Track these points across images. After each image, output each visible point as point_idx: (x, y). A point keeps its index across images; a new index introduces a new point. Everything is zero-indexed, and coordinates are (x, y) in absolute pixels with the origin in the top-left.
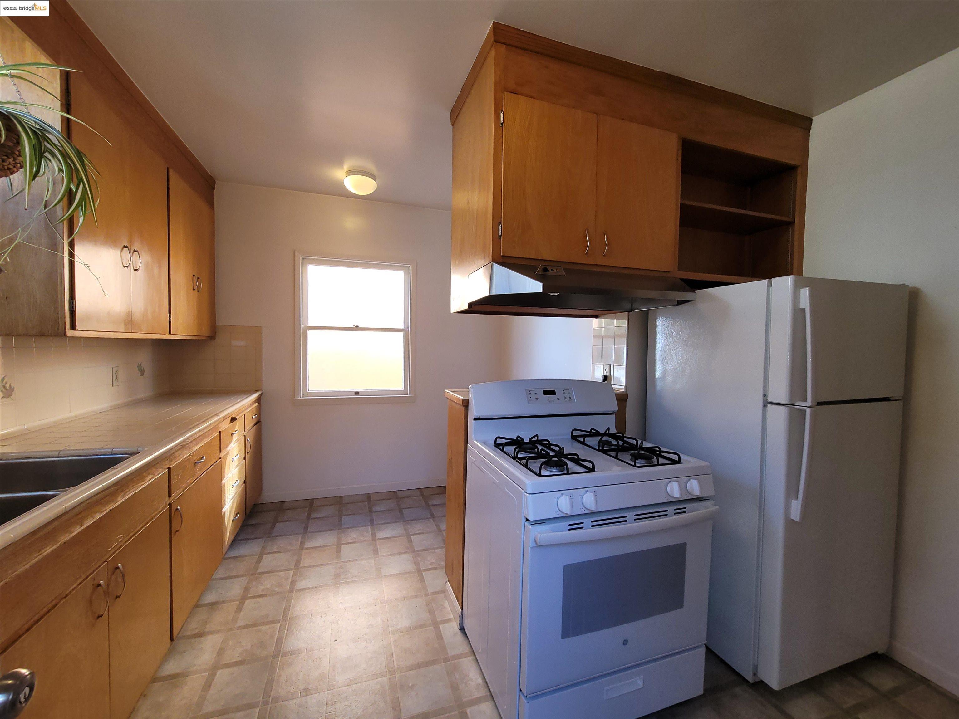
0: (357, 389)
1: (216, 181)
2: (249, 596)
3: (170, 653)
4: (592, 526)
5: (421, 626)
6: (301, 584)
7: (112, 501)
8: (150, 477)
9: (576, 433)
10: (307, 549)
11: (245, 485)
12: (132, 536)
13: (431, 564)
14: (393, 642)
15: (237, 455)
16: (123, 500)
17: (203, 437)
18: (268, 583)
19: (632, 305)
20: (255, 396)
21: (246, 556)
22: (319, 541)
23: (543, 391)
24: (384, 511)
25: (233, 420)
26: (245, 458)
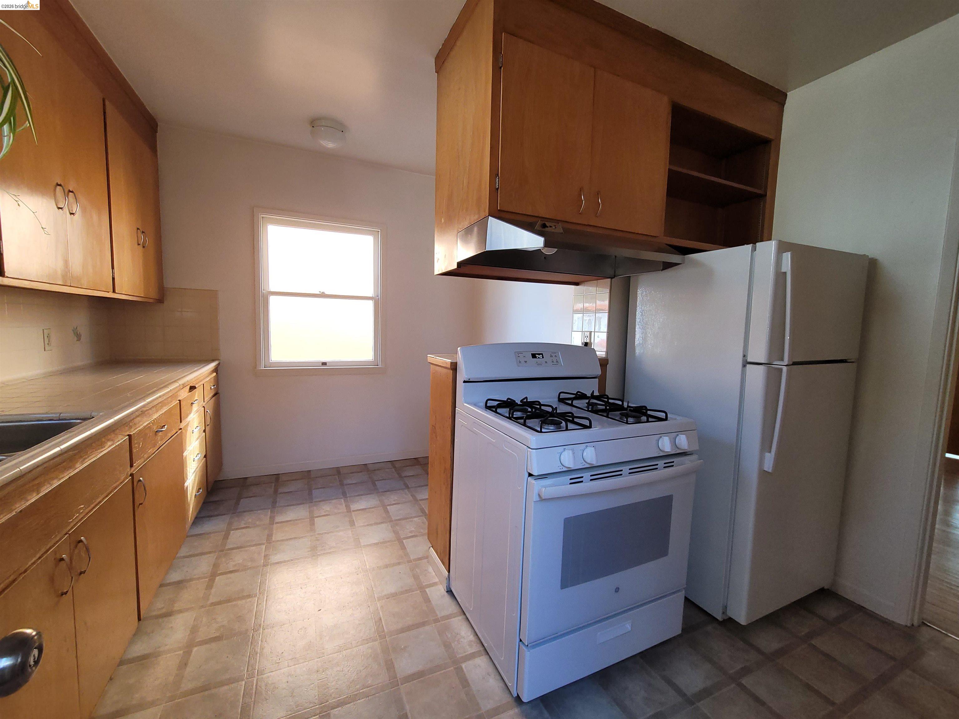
0: (324, 360)
1: (159, 124)
2: (218, 572)
3: (138, 633)
4: (591, 480)
5: (407, 591)
6: (275, 558)
7: (70, 468)
8: (109, 443)
9: (562, 396)
10: (277, 523)
11: (206, 460)
12: (94, 508)
13: (411, 532)
14: (380, 608)
15: (198, 427)
16: (81, 468)
17: (162, 404)
18: (238, 558)
19: (615, 272)
20: (213, 365)
21: (210, 533)
22: (292, 514)
23: (532, 354)
24: (356, 483)
25: (192, 388)
26: (204, 431)
